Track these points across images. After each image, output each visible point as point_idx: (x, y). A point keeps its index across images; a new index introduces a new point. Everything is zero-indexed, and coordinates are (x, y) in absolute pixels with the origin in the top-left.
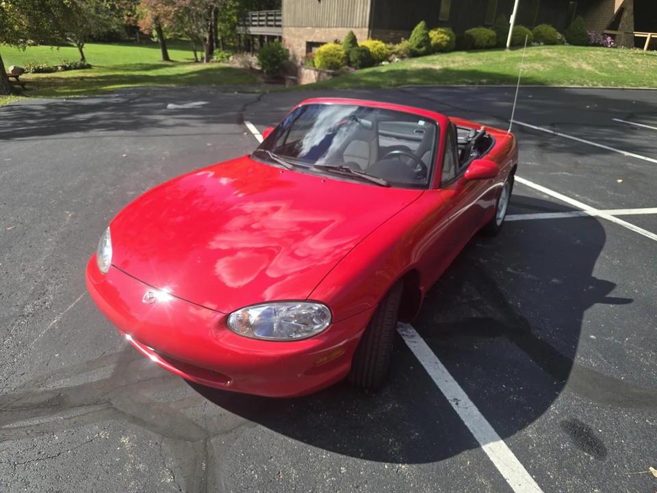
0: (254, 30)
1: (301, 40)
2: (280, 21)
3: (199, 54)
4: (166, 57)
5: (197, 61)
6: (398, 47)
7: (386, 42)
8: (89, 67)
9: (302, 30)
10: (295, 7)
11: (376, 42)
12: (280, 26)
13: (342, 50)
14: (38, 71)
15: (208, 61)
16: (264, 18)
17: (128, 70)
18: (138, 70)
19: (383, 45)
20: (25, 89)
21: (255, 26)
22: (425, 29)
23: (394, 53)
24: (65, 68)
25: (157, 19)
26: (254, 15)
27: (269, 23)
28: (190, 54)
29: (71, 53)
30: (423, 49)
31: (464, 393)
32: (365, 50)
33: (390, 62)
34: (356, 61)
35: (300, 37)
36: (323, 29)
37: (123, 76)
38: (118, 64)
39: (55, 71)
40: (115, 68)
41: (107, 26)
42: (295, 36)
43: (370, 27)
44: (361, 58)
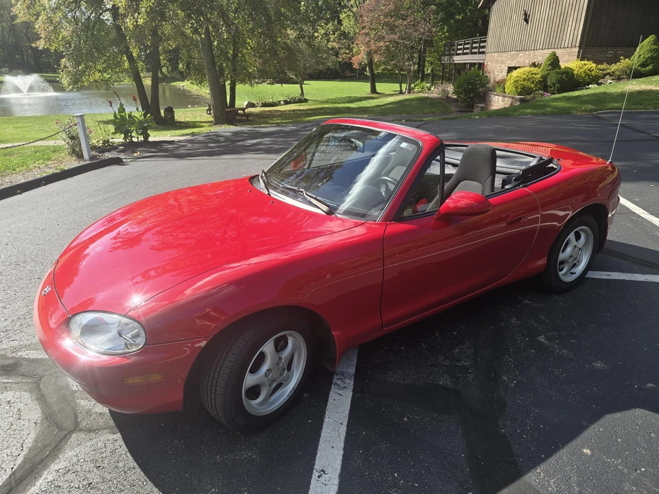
0: (458, 59)
1: (503, 66)
2: (484, 47)
3: (404, 86)
4: (374, 90)
5: (401, 93)
6: (614, 67)
7: (597, 62)
8: (306, 101)
9: (505, 55)
10: (501, 32)
11: (586, 62)
12: (483, 53)
13: (538, 73)
14: (265, 105)
15: (409, 93)
16: (469, 46)
17: (335, 103)
18: (344, 103)
19: (594, 65)
20: (248, 120)
21: (460, 54)
22: (654, 44)
23: (609, 74)
24: (287, 103)
25: (369, 54)
26: (460, 44)
27: (473, 51)
28: (396, 87)
29: (292, 90)
30: (650, 67)
31: (339, 467)
32: (568, 73)
33: (599, 84)
34: (554, 84)
35: (503, 62)
36: (527, 53)
37: (329, 108)
38: (330, 97)
39: (278, 105)
40: (326, 102)
41: (323, 63)
42: (497, 62)
43: (580, 47)
44: (560, 81)
